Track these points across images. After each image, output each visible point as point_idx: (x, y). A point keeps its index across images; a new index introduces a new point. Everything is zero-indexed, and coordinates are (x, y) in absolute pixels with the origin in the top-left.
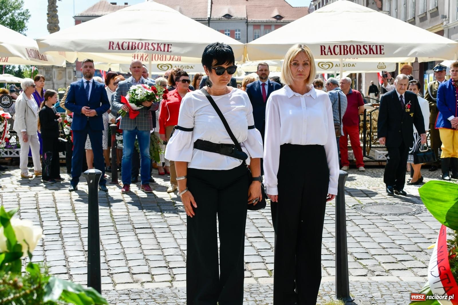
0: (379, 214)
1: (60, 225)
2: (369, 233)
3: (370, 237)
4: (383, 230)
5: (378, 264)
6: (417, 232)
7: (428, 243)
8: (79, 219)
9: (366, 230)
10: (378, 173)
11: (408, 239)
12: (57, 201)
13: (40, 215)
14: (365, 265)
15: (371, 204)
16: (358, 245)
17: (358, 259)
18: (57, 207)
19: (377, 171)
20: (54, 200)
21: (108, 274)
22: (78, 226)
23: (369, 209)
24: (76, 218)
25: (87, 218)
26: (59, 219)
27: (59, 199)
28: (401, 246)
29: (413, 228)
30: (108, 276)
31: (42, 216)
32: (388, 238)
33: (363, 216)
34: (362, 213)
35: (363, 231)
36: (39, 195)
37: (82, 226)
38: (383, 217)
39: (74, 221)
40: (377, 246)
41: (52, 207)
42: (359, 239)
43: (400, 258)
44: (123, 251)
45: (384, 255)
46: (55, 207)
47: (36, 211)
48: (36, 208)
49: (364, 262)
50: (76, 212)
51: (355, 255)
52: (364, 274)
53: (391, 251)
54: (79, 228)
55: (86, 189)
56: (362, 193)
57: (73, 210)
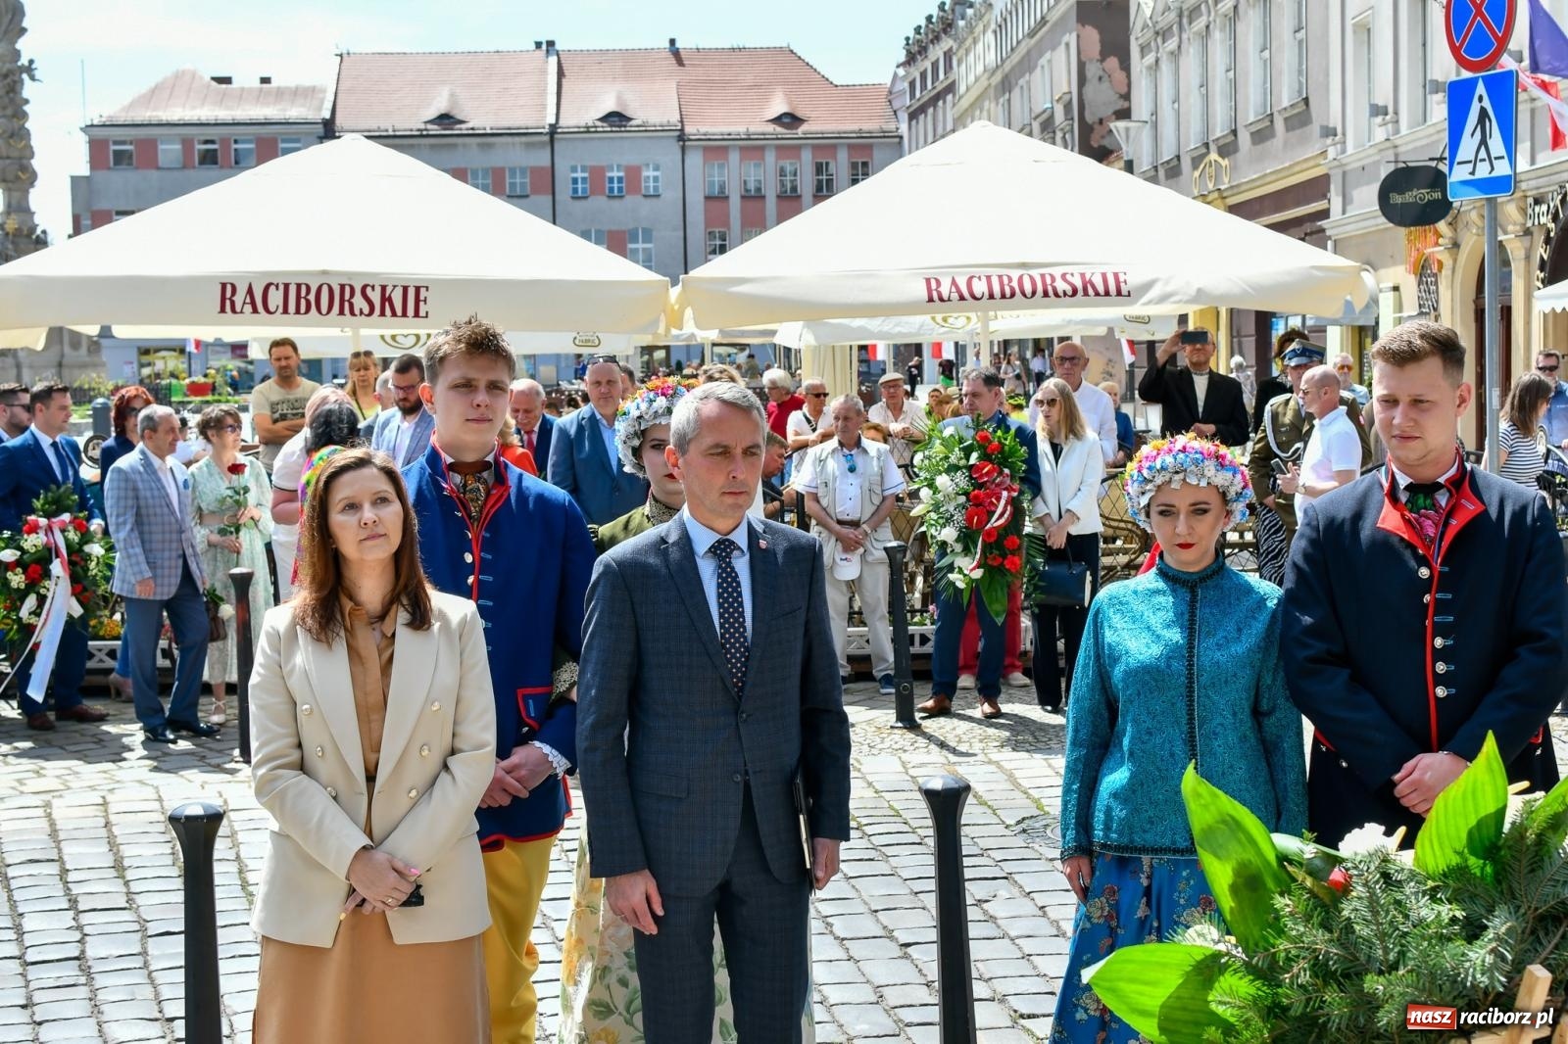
1: (80, 928)
2: (1062, 923)
8: (140, 900)
9: (1052, 913)
12: (62, 836)
13: (9, 891)
14: (1040, 1036)
16: (1024, 967)
17: (1021, 1016)
18: (65, 857)
20: (54, 833)
22: (136, 927)
24: (130, 896)
26: (73, 902)
27: (70, 827)
31: (18, 895)
33: (1047, 859)
34: (1044, 849)
35: (1045, 915)
37: (153, 929)
39: (124, 909)
41: (48, 861)
42: (1028, 946)
46: (56, 858)
49: (1037, 1028)
51: (1014, 1002)
54: (139, 934)
55: (157, 788)
56: (1050, 772)
57: (119, 867)
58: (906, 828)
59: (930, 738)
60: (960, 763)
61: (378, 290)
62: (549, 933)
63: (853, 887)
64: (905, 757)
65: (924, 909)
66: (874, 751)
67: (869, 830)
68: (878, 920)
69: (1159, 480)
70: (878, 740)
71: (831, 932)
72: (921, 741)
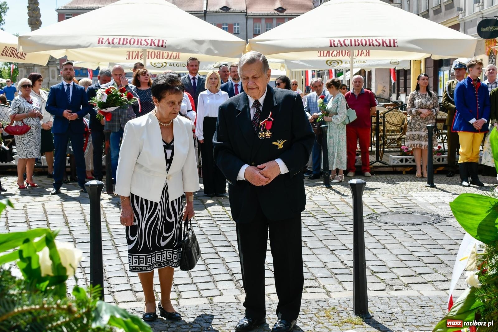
0: (395, 224)
2: (385, 245)
3: (387, 248)
4: (400, 241)
5: (397, 278)
6: (436, 243)
7: (448, 254)
8: (73, 232)
9: (382, 242)
10: (392, 180)
11: (427, 250)
12: (48, 213)
14: (382, 279)
15: (386, 214)
16: (374, 258)
17: (375, 272)
18: (49, 220)
19: (392, 178)
20: (45, 213)
21: (109, 293)
22: (72, 240)
23: (384, 219)
24: (70, 231)
27: (51, 211)
28: (420, 258)
29: (432, 239)
30: (109, 294)
32: (406, 249)
33: (378, 226)
34: (376, 223)
35: (379, 242)
36: (28, 207)
37: (78, 241)
38: (400, 227)
39: (68, 235)
40: (395, 258)
41: (43, 220)
42: (375, 251)
43: (419, 271)
44: (123, 267)
45: (402, 268)
46: (46, 220)
47: (26, 224)
48: (26, 221)
49: (381, 276)
50: (70, 225)
51: (372, 268)
52: (382, 288)
53: (409, 264)
54: (74, 242)
55: (79, 200)
56: (376, 201)
57: (67, 223)
58: (329, 216)
59: (335, 191)
60: (345, 198)
62: (211, 245)
63: (313, 233)
64: (327, 196)
65: (338, 240)
66: (316, 194)
67: (317, 217)
68: (322, 243)
70: (318, 191)
71: (307, 246)
72: (332, 192)
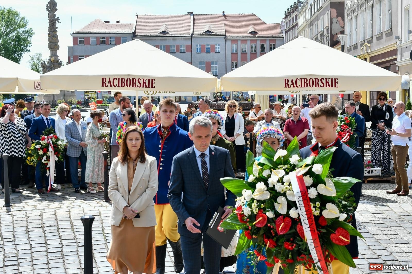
1: (62, 244)
8: (77, 237)
12: (58, 219)
13: (44, 233)
18: (59, 225)
20: (56, 219)
24: (75, 236)
25: (83, 236)
26: (60, 237)
27: (61, 217)
31: (47, 235)
36: (44, 214)
41: (55, 226)
46: (57, 225)
47: (41, 229)
48: (42, 227)
54: (76, 246)
55: (83, 208)
57: (72, 228)
61: (142, 80)
69: (265, 136)
